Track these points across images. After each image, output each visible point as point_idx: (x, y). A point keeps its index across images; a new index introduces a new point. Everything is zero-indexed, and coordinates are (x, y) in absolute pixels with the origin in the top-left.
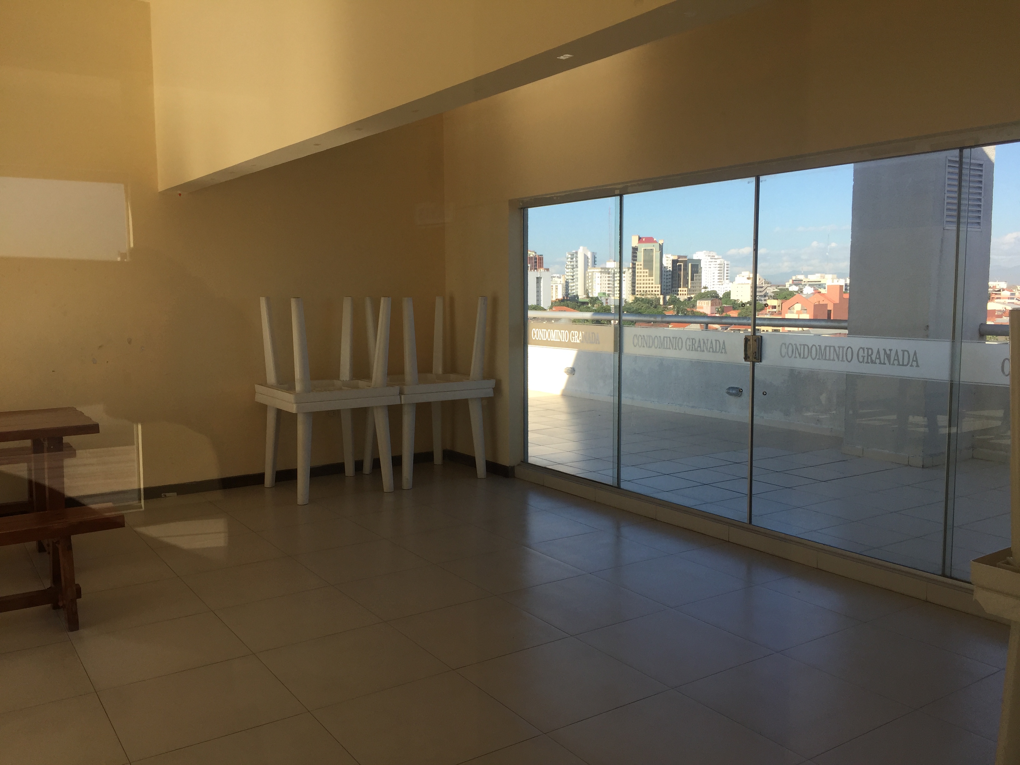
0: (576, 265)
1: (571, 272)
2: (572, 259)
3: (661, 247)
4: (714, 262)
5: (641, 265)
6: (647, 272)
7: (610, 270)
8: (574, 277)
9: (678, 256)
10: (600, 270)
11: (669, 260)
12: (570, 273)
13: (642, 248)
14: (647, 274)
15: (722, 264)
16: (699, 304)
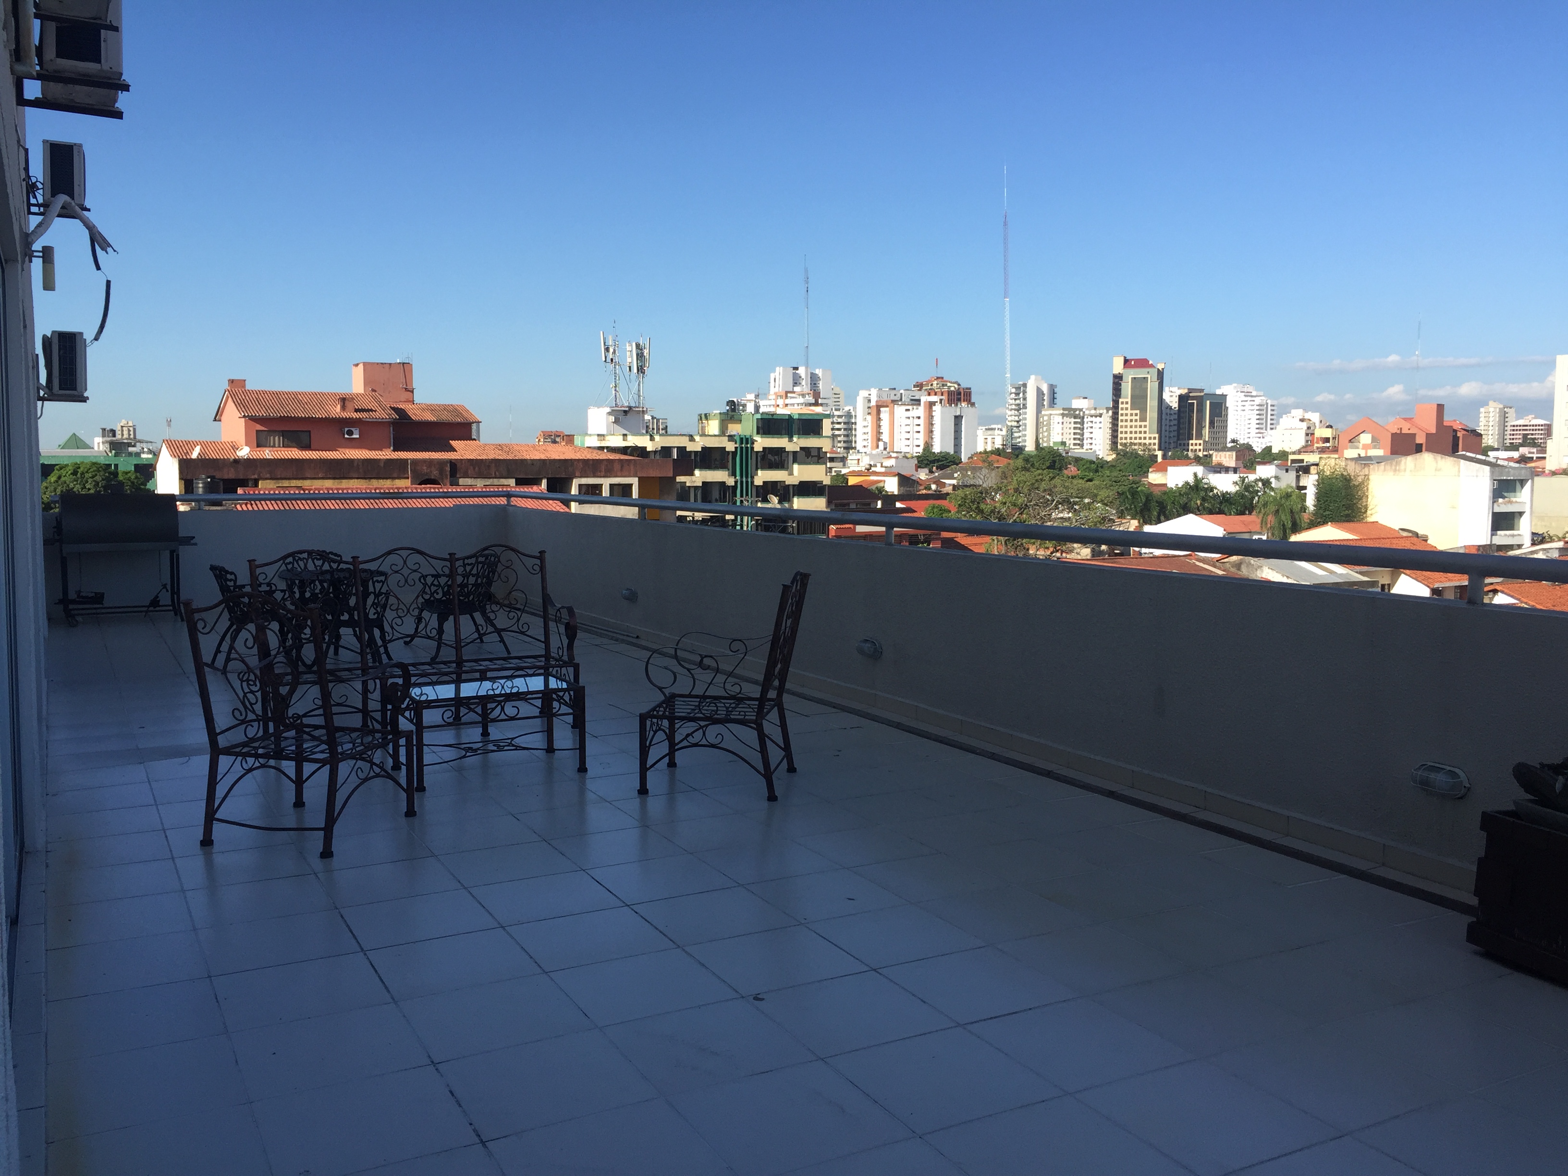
0: (1024, 405)
1: (1015, 416)
2: (1017, 394)
3: (1160, 374)
4: (1251, 401)
5: (1127, 403)
6: (1136, 415)
7: (1077, 412)
8: (1021, 423)
9: (1189, 389)
10: (1062, 412)
11: (1174, 396)
12: (1013, 417)
13: (1130, 375)
14: (1138, 417)
15: (1264, 405)
16: (1216, 458)
